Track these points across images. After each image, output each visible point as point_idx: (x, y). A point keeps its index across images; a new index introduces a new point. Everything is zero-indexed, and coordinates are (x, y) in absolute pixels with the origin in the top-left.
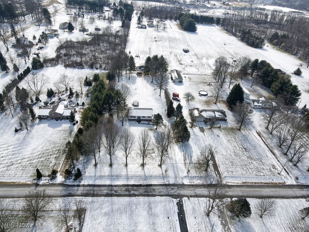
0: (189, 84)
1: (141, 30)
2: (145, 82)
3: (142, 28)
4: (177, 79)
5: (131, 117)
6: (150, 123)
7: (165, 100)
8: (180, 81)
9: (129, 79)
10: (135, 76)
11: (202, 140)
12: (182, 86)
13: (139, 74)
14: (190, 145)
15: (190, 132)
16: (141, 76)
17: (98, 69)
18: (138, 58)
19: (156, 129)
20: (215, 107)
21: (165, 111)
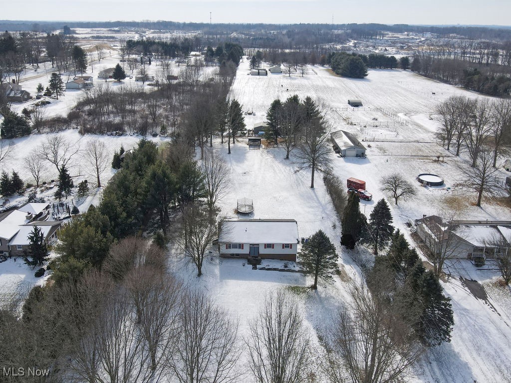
0: (382, 161)
1: (258, 77)
2: (269, 158)
3: (259, 74)
4: (351, 148)
5: (229, 246)
6: (291, 267)
7: (328, 198)
8: (360, 154)
9: (229, 153)
10: (245, 147)
11: (492, 329)
12: (367, 165)
13: (254, 143)
14: (456, 356)
15: (449, 299)
16: (259, 146)
17: (158, 136)
18: (252, 116)
19: (314, 287)
20: (479, 215)
21: (334, 227)
